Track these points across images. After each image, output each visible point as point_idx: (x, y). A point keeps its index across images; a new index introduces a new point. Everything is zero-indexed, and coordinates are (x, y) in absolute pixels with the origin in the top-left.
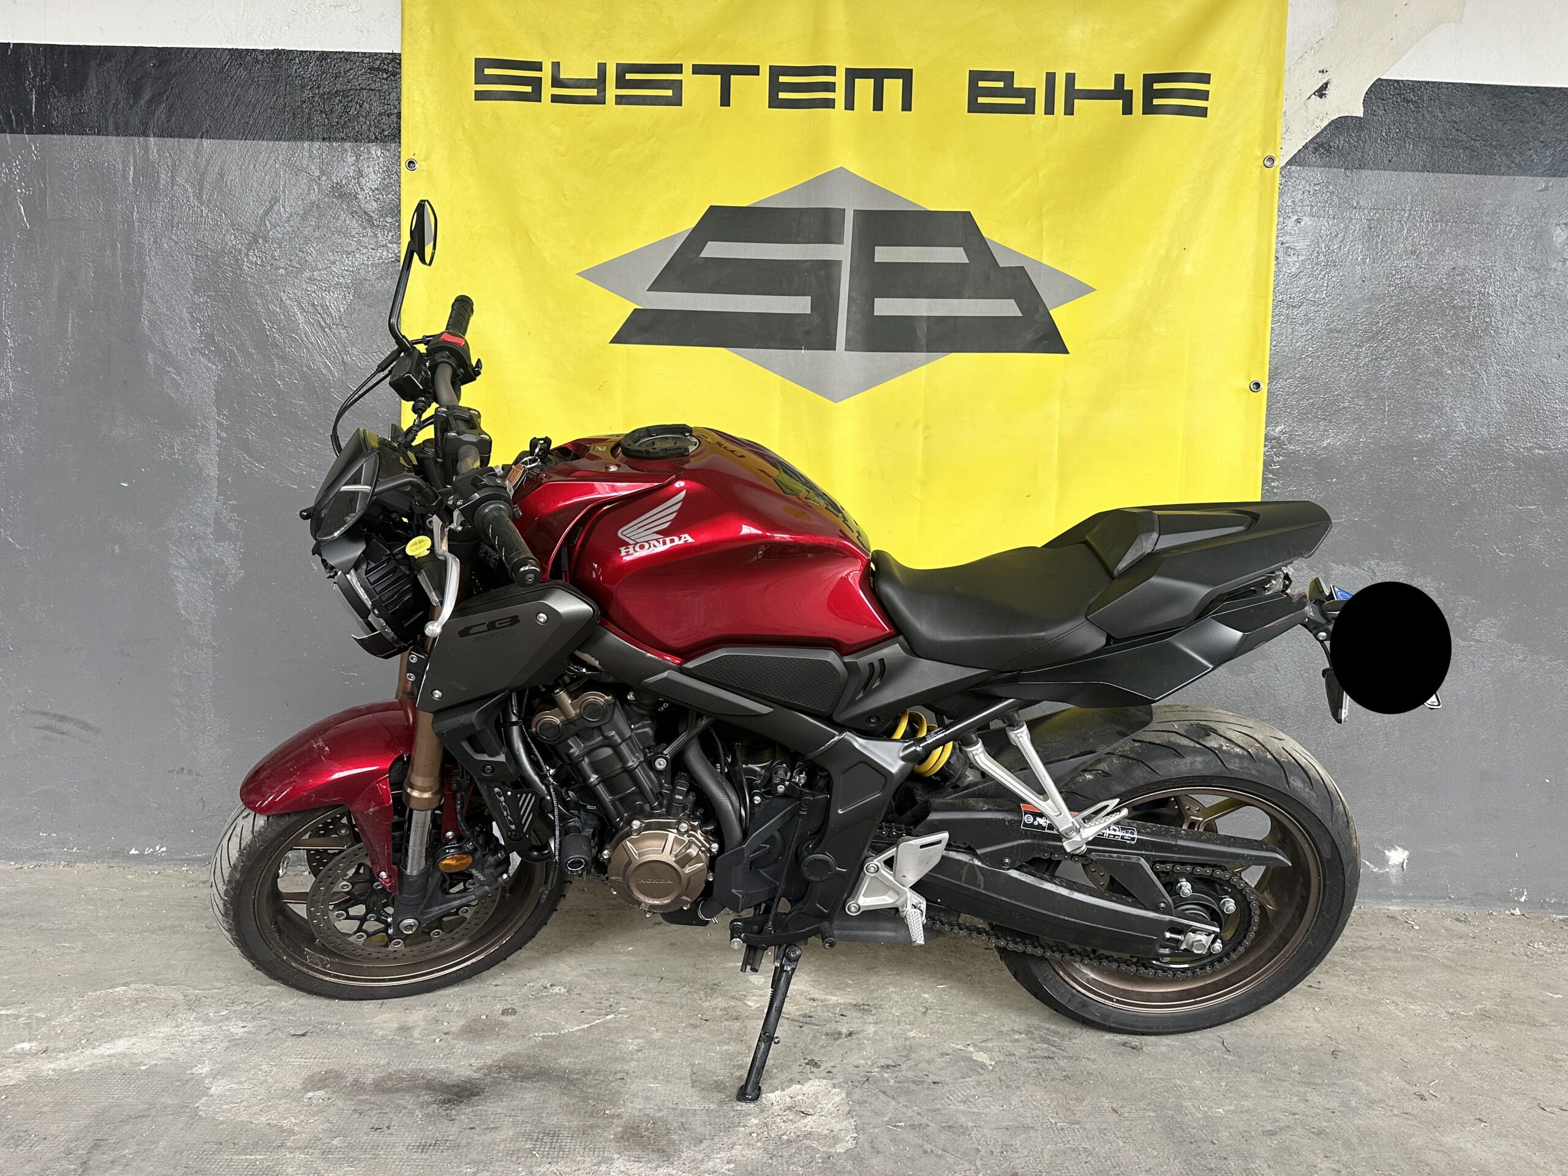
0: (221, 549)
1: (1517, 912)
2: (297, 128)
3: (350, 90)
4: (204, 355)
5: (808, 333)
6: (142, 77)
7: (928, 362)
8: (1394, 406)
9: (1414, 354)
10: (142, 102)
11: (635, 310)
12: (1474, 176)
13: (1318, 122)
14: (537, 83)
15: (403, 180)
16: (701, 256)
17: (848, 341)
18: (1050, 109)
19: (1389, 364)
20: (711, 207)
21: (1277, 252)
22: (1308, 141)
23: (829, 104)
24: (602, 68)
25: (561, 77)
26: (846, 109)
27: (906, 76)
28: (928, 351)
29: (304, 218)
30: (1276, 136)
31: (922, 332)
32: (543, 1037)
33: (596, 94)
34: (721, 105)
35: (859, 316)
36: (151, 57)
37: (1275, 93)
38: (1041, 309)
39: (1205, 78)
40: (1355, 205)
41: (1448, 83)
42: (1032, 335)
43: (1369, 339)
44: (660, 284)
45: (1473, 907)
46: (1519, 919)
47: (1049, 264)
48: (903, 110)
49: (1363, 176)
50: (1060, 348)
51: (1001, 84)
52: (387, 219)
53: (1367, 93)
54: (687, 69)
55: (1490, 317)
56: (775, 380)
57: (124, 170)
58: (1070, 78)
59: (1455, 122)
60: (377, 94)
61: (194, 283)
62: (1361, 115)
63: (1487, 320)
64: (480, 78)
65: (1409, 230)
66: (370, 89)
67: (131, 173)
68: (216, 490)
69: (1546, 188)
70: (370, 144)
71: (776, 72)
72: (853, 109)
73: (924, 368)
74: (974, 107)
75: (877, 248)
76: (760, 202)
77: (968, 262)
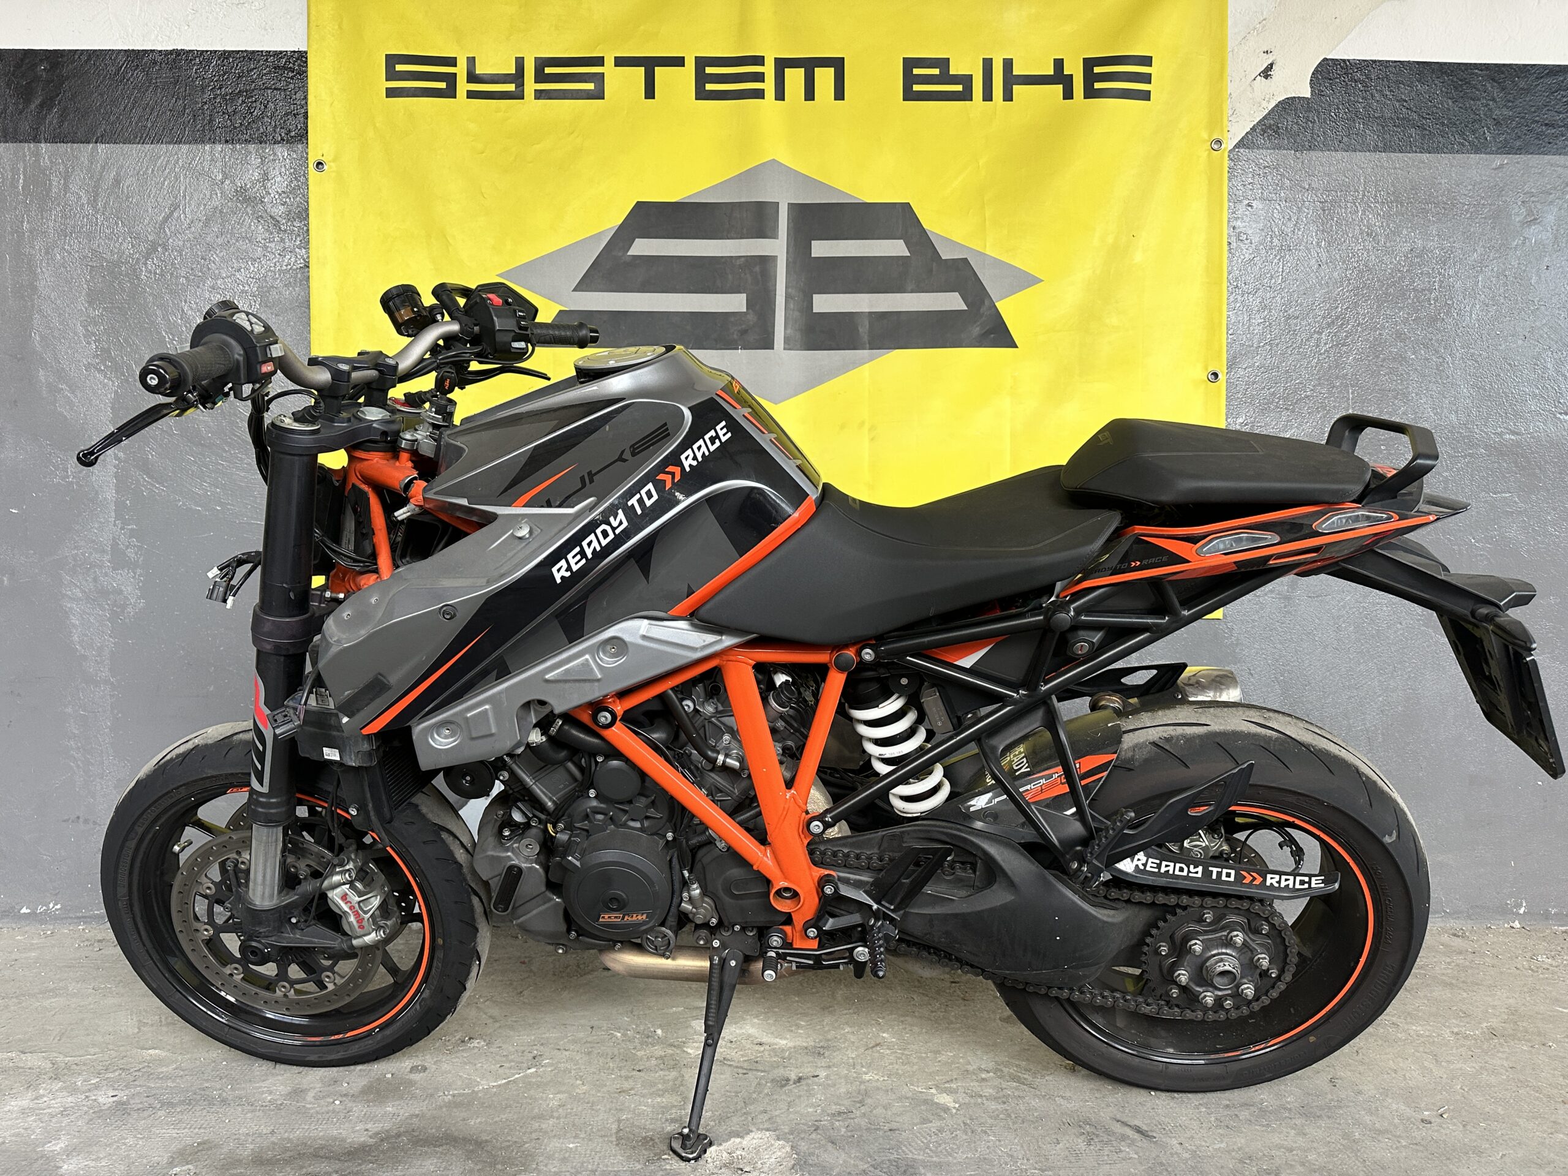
0: (119, 577)
1: (1517, 924)
2: (198, 131)
3: (253, 90)
4: (100, 371)
5: (744, 332)
6: (32, 81)
7: (871, 359)
8: (1358, 393)
9: (1376, 339)
10: (33, 106)
11: (560, 311)
12: (1428, 155)
13: (1264, 104)
14: (451, 79)
15: (310, 183)
16: (629, 254)
17: (787, 340)
18: (988, 96)
19: (1350, 350)
20: (638, 203)
21: (1229, 236)
22: (1255, 123)
23: (759, 94)
24: (520, 63)
25: (477, 72)
26: (776, 99)
27: (838, 64)
28: (872, 348)
29: (207, 223)
30: (1222, 119)
31: (864, 329)
32: (454, 1096)
33: (514, 89)
34: (646, 98)
35: (797, 314)
36: (41, 60)
37: (1219, 75)
38: (987, 302)
39: (1147, 61)
40: (1307, 187)
41: (1395, 62)
42: (978, 329)
43: (1329, 325)
44: (585, 284)
45: (1469, 922)
46: (1519, 933)
47: (993, 255)
48: (835, 99)
49: (1314, 158)
50: (1009, 343)
51: (936, 71)
52: (295, 224)
53: (1313, 74)
54: (609, 61)
55: (1452, 299)
57: (13, 178)
58: (1008, 64)
59: (1406, 101)
60: (282, 93)
61: (88, 295)
62: (1308, 95)
63: (1449, 302)
64: (391, 75)
65: (1364, 212)
66: (275, 89)
67: (21, 181)
68: (113, 514)
69: (1502, 166)
70: (276, 146)
71: (702, 63)
72: (784, 100)
73: (867, 365)
74: (909, 95)
75: (813, 242)
76: (689, 197)
77: (909, 255)
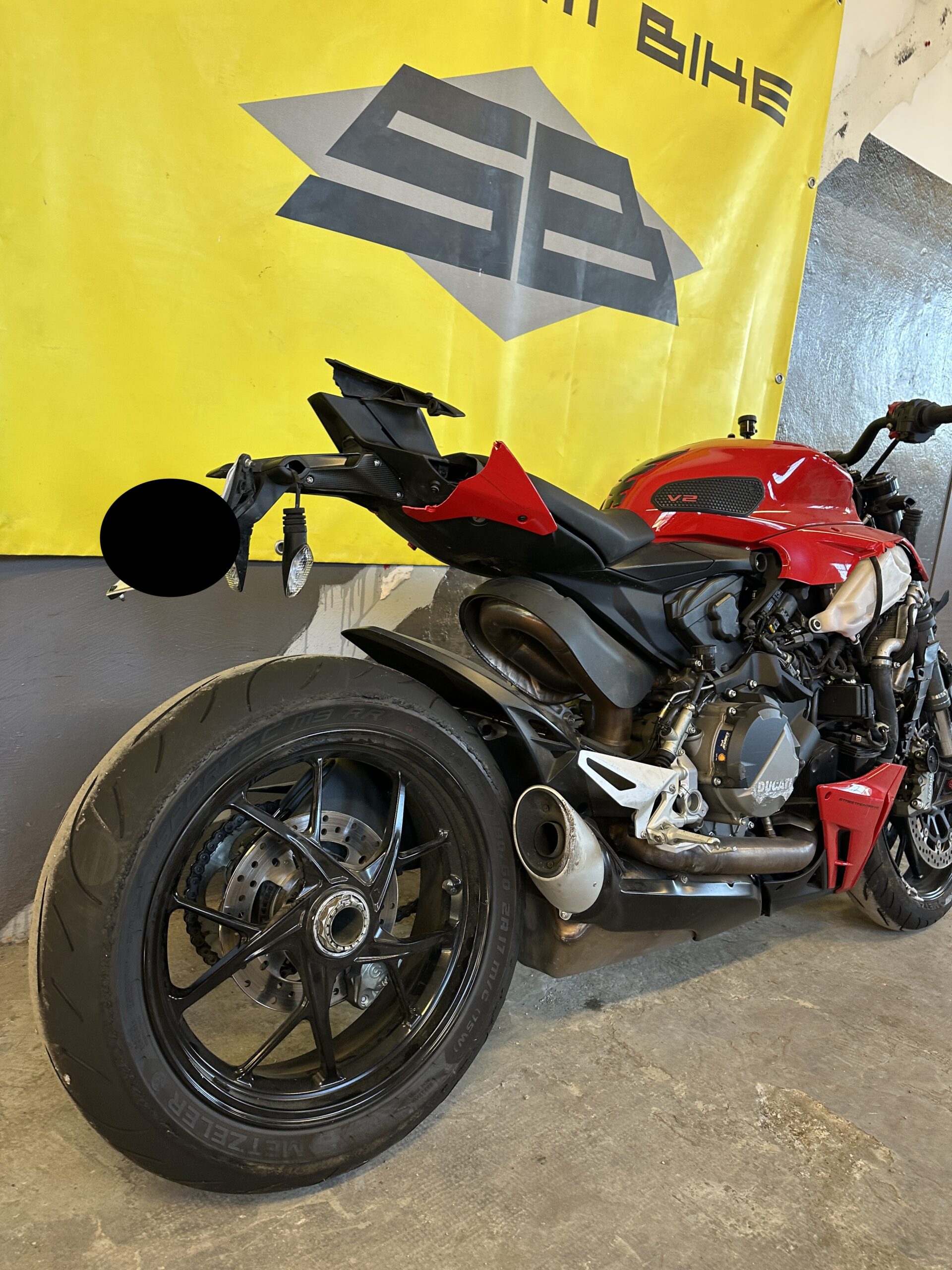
5: (485, 255)
7: (583, 310)
11: (311, 176)
13: (837, 156)
16: (389, 126)
17: (520, 273)
18: (692, 76)
20: (404, 66)
22: (830, 172)
28: (584, 300)
30: (817, 161)
31: (580, 278)
35: (531, 246)
38: (669, 278)
39: (787, 88)
42: (660, 301)
44: (341, 150)
47: (677, 233)
48: (588, 23)
50: (674, 318)
53: (864, 143)
58: (710, 46)
62: (858, 160)
74: (643, 47)
75: (552, 173)
77: (621, 212)
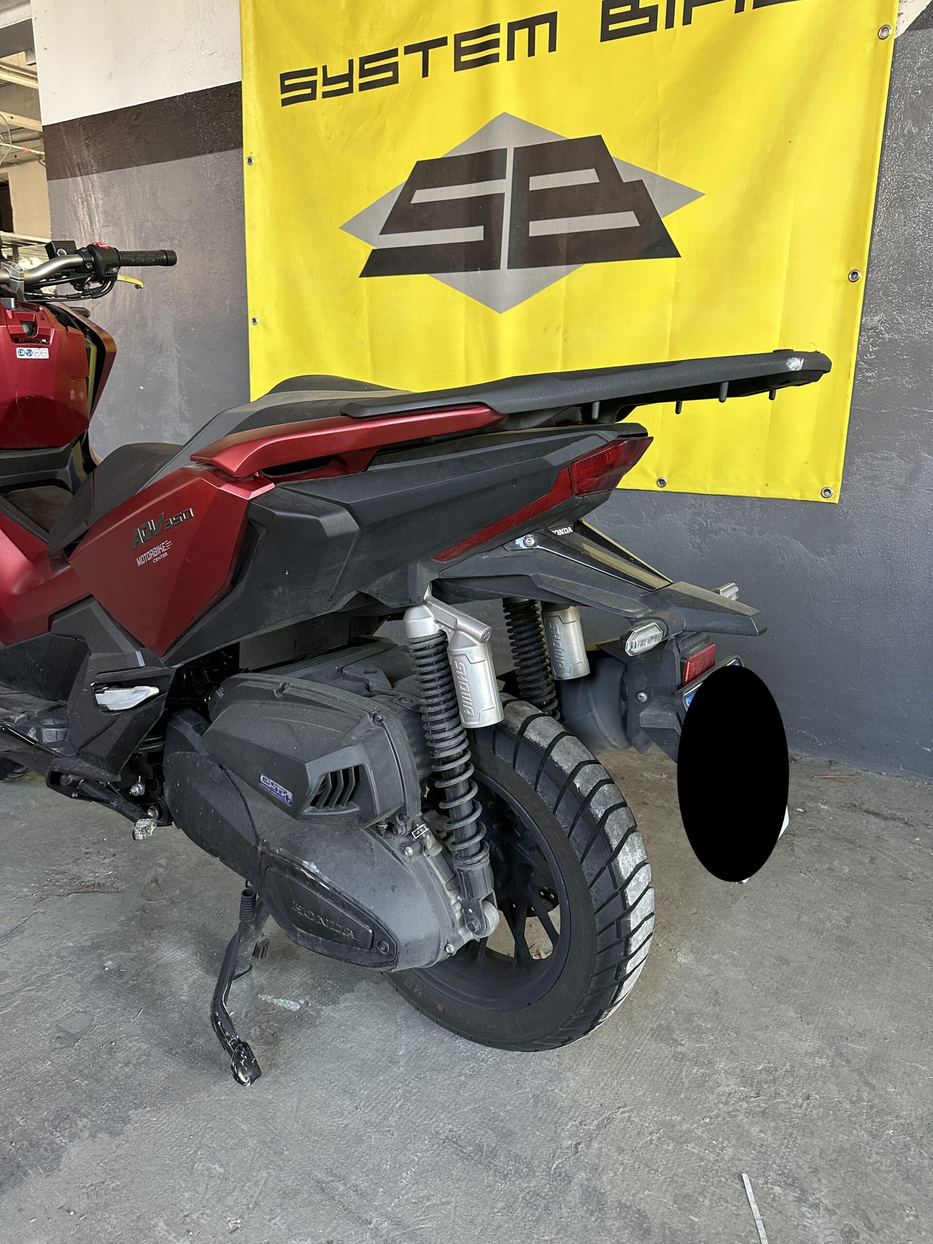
5: (481, 257)
6: (131, 127)
7: (567, 274)
11: (373, 251)
14: (313, 85)
15: (245, 174)
16: (412, 202)
17: (509, 261)
18: (670, 24)
20: (418, 162)
23: (495, 58)
24: (351, 62)
25: (328, 77)
26: (508, 60)
27: (551, 19)
28: (568, 264)
30: (893, 3)
31: (563, 249)
33: (347, 86)
34: (423, 77)
35: (518, 239)
36: (133, 113)
38: (654, 218)
42: (645, 244)
44: (387, 228)
47: (663, 175)
48: (550, 51)
50: (674, 253)
51: (628, 8)
54: (401, 51)
56: (461, 298)
64: (285, 89)
68: (178, 391)
71: (459, 38)
72: (513, 59)
73: (564, 279)
74: (607, 35)
75: (531, 178)
76: (449, 153)
77: (598, 181)
